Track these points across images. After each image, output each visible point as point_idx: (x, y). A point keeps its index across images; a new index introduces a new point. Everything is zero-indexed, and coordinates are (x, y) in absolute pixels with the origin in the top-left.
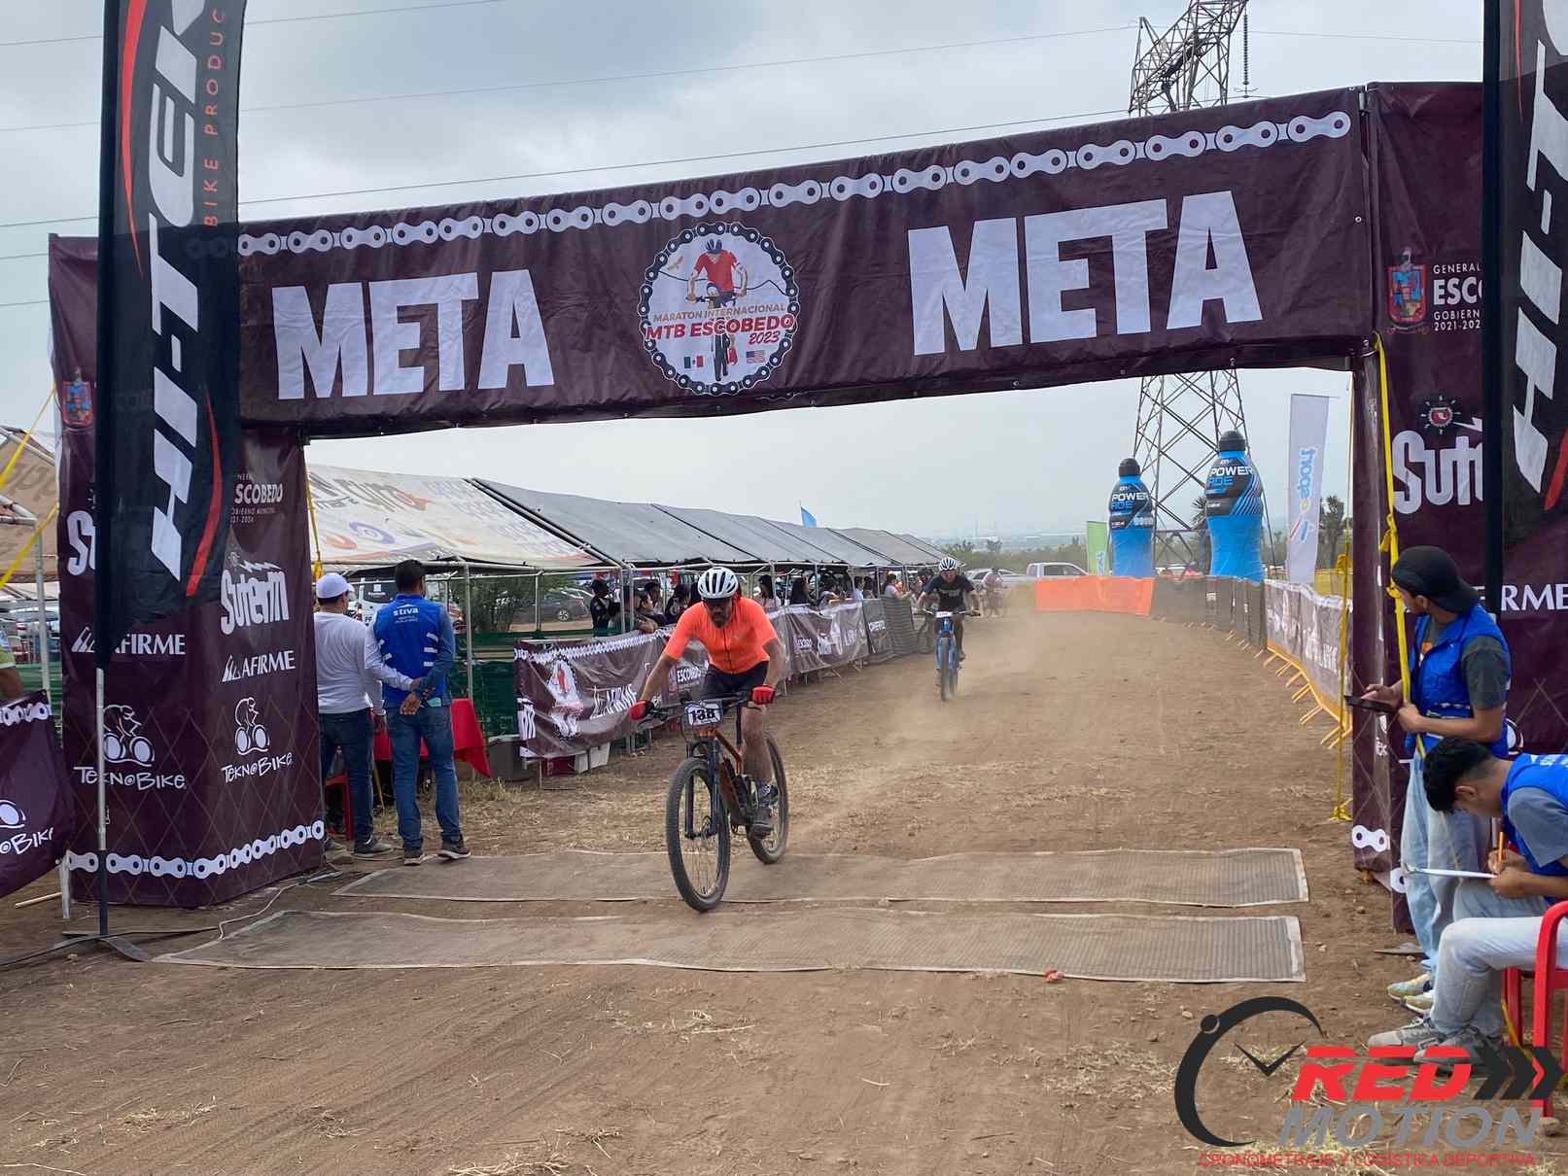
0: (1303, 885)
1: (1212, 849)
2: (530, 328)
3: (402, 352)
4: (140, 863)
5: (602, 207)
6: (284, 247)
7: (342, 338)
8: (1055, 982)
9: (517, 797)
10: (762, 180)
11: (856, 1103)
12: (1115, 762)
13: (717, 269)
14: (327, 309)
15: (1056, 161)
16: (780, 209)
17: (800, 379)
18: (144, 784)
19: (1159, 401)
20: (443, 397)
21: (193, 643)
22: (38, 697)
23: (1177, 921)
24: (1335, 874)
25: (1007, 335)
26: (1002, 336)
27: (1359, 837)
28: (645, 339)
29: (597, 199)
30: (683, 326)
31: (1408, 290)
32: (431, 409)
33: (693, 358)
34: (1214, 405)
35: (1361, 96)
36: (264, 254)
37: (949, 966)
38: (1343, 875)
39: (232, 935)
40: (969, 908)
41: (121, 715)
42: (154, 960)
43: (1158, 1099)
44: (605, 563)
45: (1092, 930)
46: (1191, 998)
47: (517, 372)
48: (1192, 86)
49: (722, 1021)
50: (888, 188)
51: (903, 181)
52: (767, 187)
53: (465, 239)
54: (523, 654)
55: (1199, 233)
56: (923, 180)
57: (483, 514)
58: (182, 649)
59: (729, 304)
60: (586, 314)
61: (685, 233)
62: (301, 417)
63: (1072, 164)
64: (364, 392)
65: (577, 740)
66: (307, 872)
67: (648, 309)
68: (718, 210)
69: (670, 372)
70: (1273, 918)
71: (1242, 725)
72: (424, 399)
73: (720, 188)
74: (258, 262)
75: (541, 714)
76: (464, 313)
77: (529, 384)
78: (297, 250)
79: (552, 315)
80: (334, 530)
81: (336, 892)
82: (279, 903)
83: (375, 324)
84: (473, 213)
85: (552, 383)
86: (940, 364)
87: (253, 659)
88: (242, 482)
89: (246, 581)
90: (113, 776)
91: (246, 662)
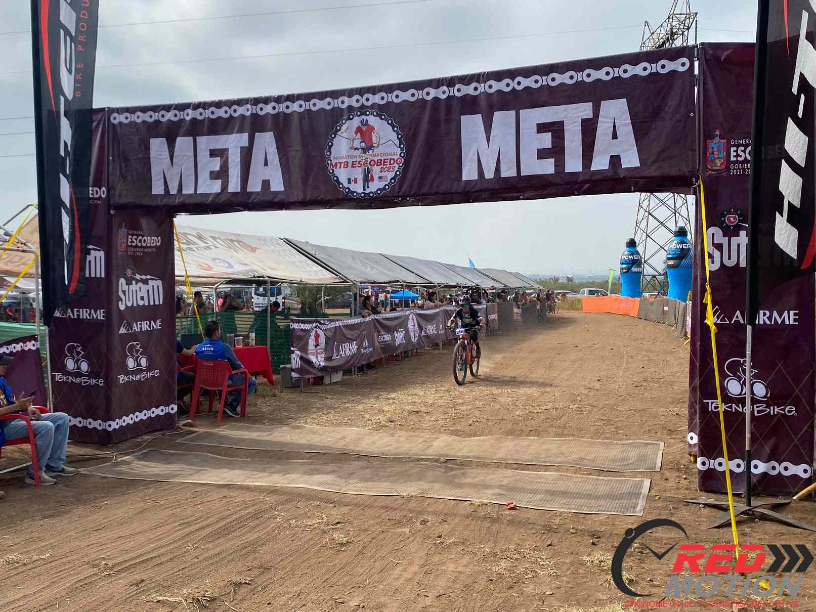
0: (659, 461)
1: (620, 439)
2: (273, 161)
3: (212, 173)
4: (82, 421)
5: (310, 101)
6: (157, 119)
7: (182, 164)
8: (511, 509)
10: (389, 88)
11: (380, 571)
14: (176, 149)
15: (536, 81)
16: (397, 104)
17: (405, 191)
18: (85, 382)
19: (647, 210)
20: (229, 196)
21: (108, 315)
22: (33, 338)
23: (588, 478)
24: (678, 457)
25: (508, 172)
26: (506, 172)
27: (692, 438)
28: (329, 168)
29: (308, 97)
30: (348, 163)
31: (717, 152)
32: (223, 202)
33: (352, 179)
34: (675, 213)
36: (147, 122)
37: (460, 497)
38: (682, 458)
39: (120, 460)
40: (484, 465)
41: (76, 348)
46: (578, 522)
47: (266, 184)
50: (452, 94)
51: (459, 90)
52: (391, 92)
53: (243, 116)
54: (295, 326)
55: (609, 120)
56: (469, 90)
58: (104, 317)
59: (371, 152)
60: (300, 155)
61: (349, 116)
62: (162, 204)
63: (545, 83)
64: (193, 193)
65: (324, 369)
67: (331, 153)
68: (366, 103)
69: (341, 186)
70: (638, 479)
71: (662, 374)
72: (221, 196)
73: (368, 92)
74: (144, 126)
75: (304, 355)
76: (241, 152)
77: (272, 190)
78: (162, 120)
79: (284, 155)
80: (203, 261)
81: (177, 441)
82: (149, 444)
83: (199, 158)
84: (247, 103)
85: (283, 190)
86: (476, 185)
87: (139, 323)
88: (135, 235)
89: (136, 284)
90: (70, 378)
91: (135, 324)
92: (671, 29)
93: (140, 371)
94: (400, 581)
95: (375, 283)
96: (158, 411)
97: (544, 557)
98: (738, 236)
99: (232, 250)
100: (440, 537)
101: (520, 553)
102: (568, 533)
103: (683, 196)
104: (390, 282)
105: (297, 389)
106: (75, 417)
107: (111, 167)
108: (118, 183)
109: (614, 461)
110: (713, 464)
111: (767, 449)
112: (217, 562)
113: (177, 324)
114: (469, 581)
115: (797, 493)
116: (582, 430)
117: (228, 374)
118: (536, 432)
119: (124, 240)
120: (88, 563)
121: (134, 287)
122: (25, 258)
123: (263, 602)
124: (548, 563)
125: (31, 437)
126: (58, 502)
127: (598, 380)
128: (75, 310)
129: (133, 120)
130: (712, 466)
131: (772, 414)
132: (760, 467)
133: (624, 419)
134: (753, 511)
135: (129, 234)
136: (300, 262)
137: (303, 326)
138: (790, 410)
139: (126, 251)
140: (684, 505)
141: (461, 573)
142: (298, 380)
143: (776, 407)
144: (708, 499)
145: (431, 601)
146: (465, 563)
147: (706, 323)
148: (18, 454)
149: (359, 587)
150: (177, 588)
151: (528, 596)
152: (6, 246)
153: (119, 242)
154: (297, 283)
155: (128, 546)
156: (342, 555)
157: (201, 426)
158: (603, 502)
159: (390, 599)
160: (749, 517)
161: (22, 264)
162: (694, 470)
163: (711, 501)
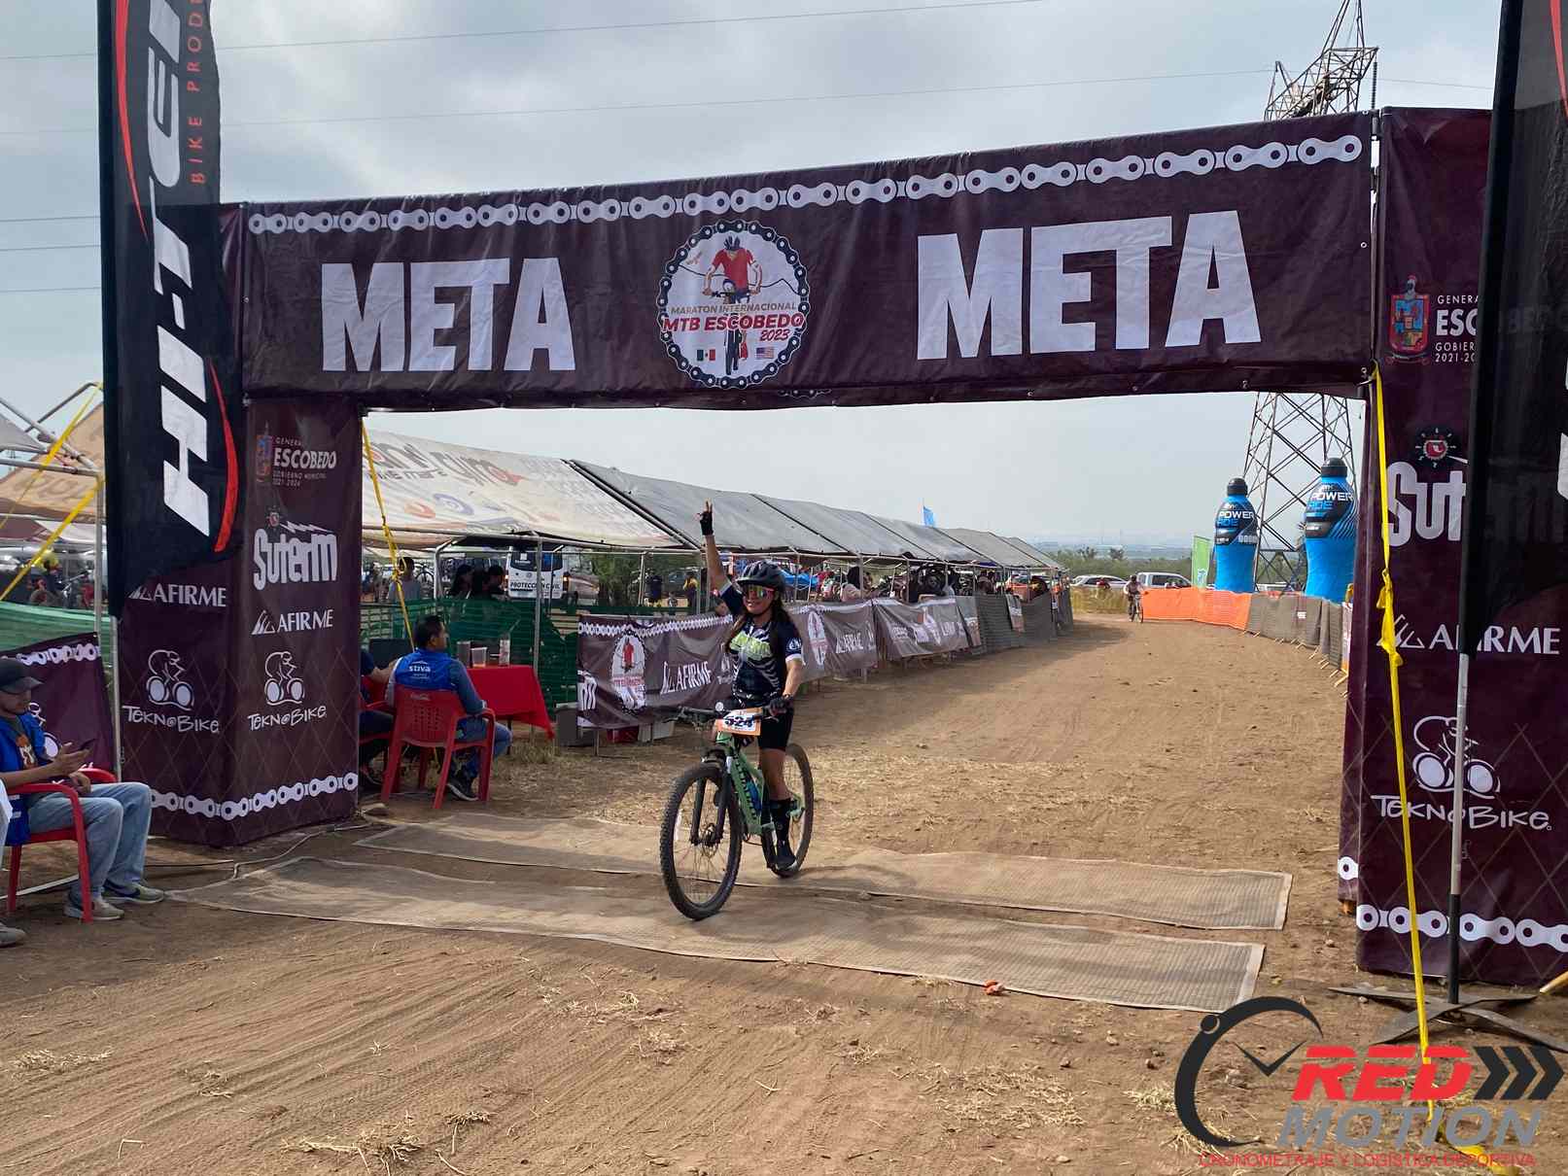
0: (1281, 911)
1: (1208, 866)
2: (556, 314)
3: (437, 332)
4: (176, 799)
5: (630, 201)
6: (336, 226)
7: (381, 315)
8: (997, 993)
10: (781, 180)
11: (741, 1105)
13: (733, 264)
14: (371, 285)
15: (1066, 174)
16: (796, 210)
17: (807, 376)
18: (184, 726)
19: (1271, 425)
20: (473, 376)
21: (232, 597)
22: (88, 638)
23: (1144, 939)
24: (1318, 904)
25: (1006, 345)
26: (1000, 346)
27: (1346, 868)
28: (662, 330)
29: (625, 193)
30: (698, 320)
31: (1410, 319)
32: (459, 388)
33: (707, 351)
34: (1324, 433)
36: (318, 232)
37: (895, 968)
38: (1326, 905)
39: (245, 877)
41: (169, 659)
44: (685, 546)
46: (1122, 1022)
47: (541, 356)
50: (901, 194)
51: (916, 187)
52: (786, 188)
53: (500, 225)
54: (586, 627)
55: (1203, 252)
56: (935, 187)
57: (574, 492)
58: (223, 601)
59: (744, 300)
60: (609, 303)
61: (703, 231)
62: (343, 388)
63: (1081, 177)
67: (666, 302)
68: (738, 209)
69: (684, 364)
70: (1240, 944)
71: (1292, 742)
72: (454, 377)
73: (741, 187)
74: (312, 239)
75: (604, 686)
76: (495, 295)
77: (551, 368)
78: (347, 229)
79: (577, 303)
80: (417, 499)
81: (358, 843)
82: (301, 848)
83: (414, 303)
84: (510, 202)
85: (573, 368)
86: (941, 369)
87: (290, 615)
88: (290, 447)
89: (287, 541)
90: (156, 716)
91: (282, 617)
92: (1327, 78)
93: (288, 708)
94: (778, 1127)
95: (741, 550)
96: (323, 786)
97: (1055, 1090)
98: (1447, 480)
99: (473, 481)
100: (855, 1043)
101: (1008, 1081)
102: (1101, 1043)
103: (1340, 399)
104: (771, 550)
105: (588, 748)
106: (163, 792)
107: (246, 318)
108: (259, 347)
109: (1194, 907)
110: (1387, 919)
111: (1492, 894)
112: (425, 1080)
113: (363, 619)
114: (908, 1130)
115: (1547, 981)
116: (1131, 846)
117: (456, 718)
118: (1045, 847)
119: (268, 456)
120: (181, 1073)
121: (283, 546)
122: (77, 484)
123: (514, 1159)
124: (1062, 1100)
125: (79, 826)
126: (124, 954)
127: (1168, 751)
128: (171, 586)
129: (290, 227)
130: (1383, 924)
131: (1503, 825)
132: (1477, 928)
133: (1216, 827)
134: (1462, 1013)
135: (275, 446)
136: (601, 504)
137: (602, 630)
138: (1539, 820)
139: (271, 477)
140: (1328, 997)
141: (893, 1114)
142: (590, 733)
143: (1511, 813)
144: (1376, 986)
145: (834, 1167)
146: (900, 1097)
147: (1381, 647)
148: (51, 859)
149: (698, 1135)
150: (349, 1126)
151: (1023, 1164)
152: (43, 461)
153: (258, 459)
154: (593, 548)
155: (256, 1044)
156: (665, 1074)
157: (403, 815)
158: (1171, 987)
159: (756, 1161)
160: (1454, 1023)
161: (73, 497)
162: (1348, 929)
163: (1381, 991)
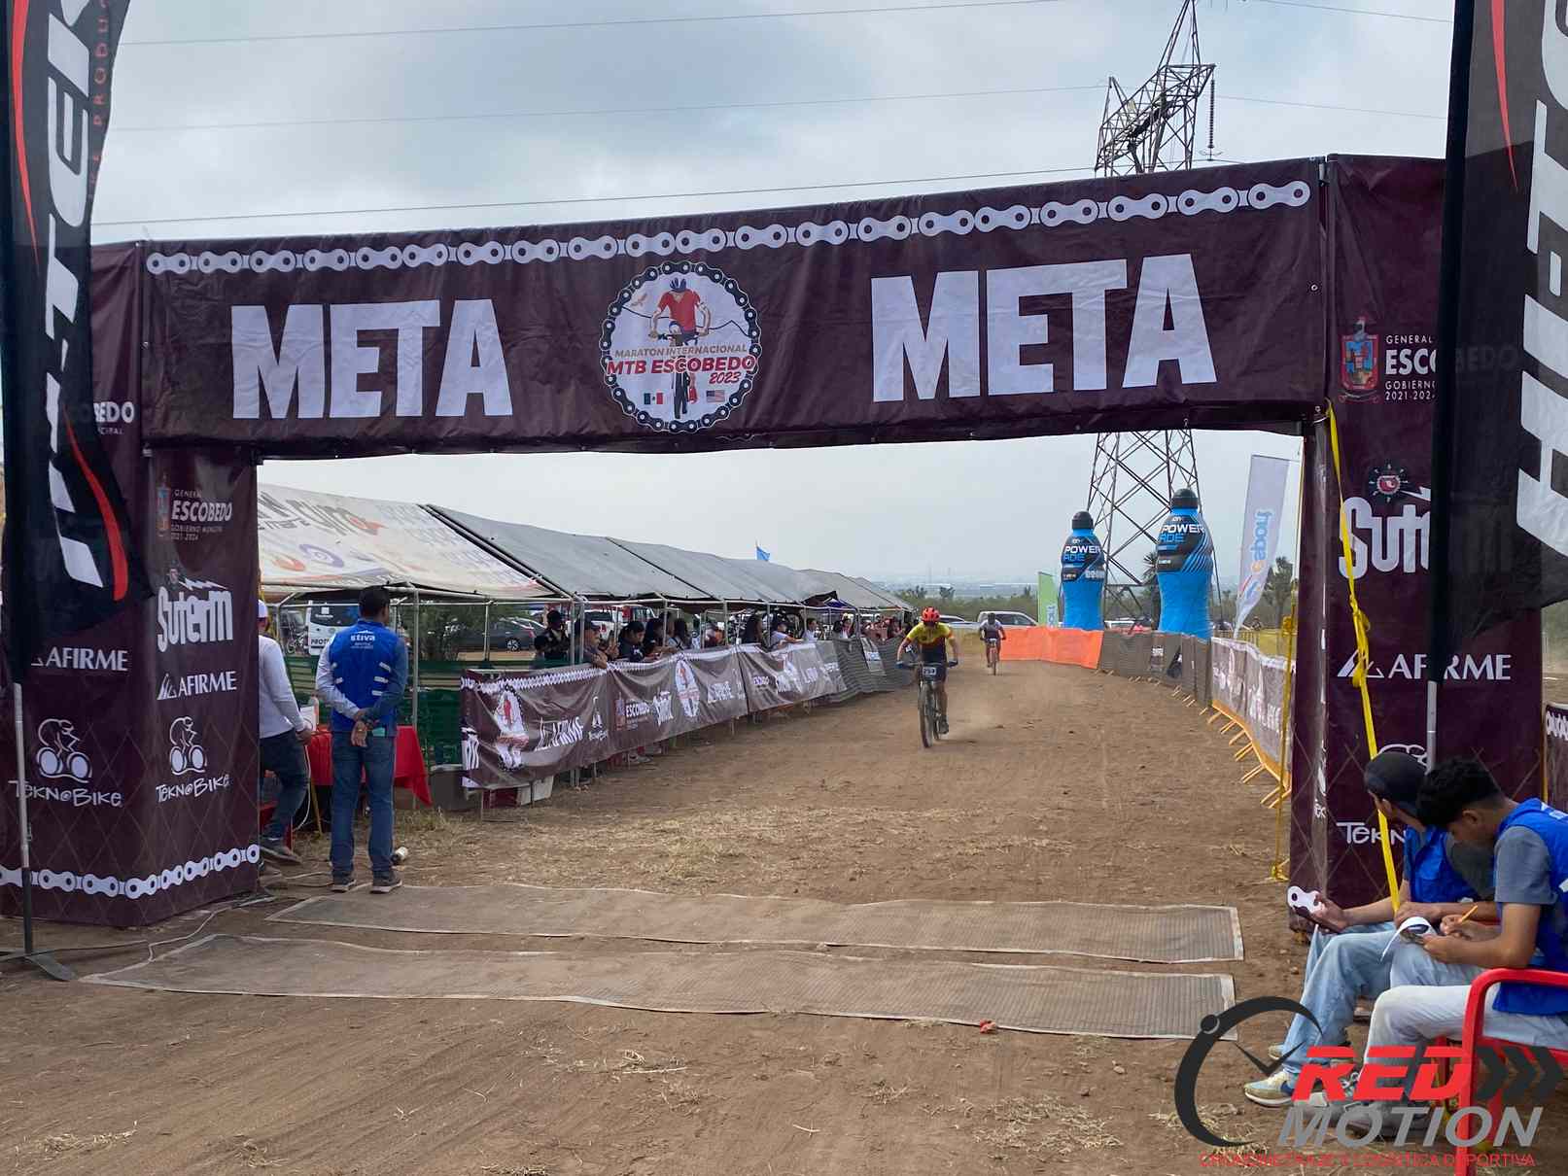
0: (1238, 942)
1: (1150, 904)
2: (490, 357)
3: (360, 376)
4: (73, 880)
5: (568, 242)
6: (247, 266)
7: (299, 359)
8: (989, 1032)
9: (456, 829)
10: (729, 222)
11: (786, 1147)
12: (1058, 814)
13: (681, 307)
14: (285, 330)
15: (1020, 217)
16: (744, 251)
17: (760, 420)
18: (80, 800)
19: (1114, 456)
20: (399, 423)
21: (135, 660)
23: (1113, 976)
24: (1270, 935)
25: (963, 386)
26: (959, 387)
27: (1294, 897)
28: (606, 374)
29: (564, 233)
30: (644, 363)
31: (1360, 359)
32: (386, 433)
33: (653, 395)
34: (1168, 463)
35: (1321, 166)
36: (226, 273)
37: (885, 1013)
39: (162, 957)
40: (907, 955)
41: (61, 728)
42: (81, 980)
43: (1088, 1153)
44: (556, 595)
45: (1028, 982)
46: (1123, 1053)
47: (475, 401)
48: (1158, 146)
49: (655, 1062)
50: (853, 236)
51: (868, 229)
52: (735, 230)
53: (428, 266)
54: (470, 684)
55: (1157, 294)
56: (888, 229)
57: (436, 541)
58: (124, 665)
59: (691, 343)
60: (547, 346)
61: (649, 271)
62: (255, 436)
63: (1036, 220)
64: (320, 415)
65: (520, 772)
66: (240, 895)
67: (609, 345)
68: (682, 249)
69: (630, 408)
70: (1208, 976)
71: (1185, 781)
72: (380, 424)
73: (686, 228)
74: (218, 281)
75: (486, 745)
76: (424, 339)
77: (487, 414)
78: (259, 269)
79: (514, 346)
80: (286, 552)
81: (271, 918)
82: (211, 926)
83: (335, 347)
84: (438, 241)
85: (511, 413)
86: (900, 410)
88: (189, 500)
89: (186, 599)
90: (48, 790)
92: (1163, 95)
96: (228, 859)
97: (1084, 1117)
98: (1401, 515)
99: (334, 530)
102: (1111, 1073)
104: (640, 597)
105: (472, 813)
106: (58, 872)
107: (146, 361)
108: (161, 395)
109: (1151, 944)
116: (1070, 886)
118: (985, 892)
119: (167, 509)
121: (181, 605)
124: (1093, 1126)
127: (1065, 793)
129: (195, 268)
133: (1146, 866)
135: (173, 498)
136: (465, 553)
137: (483, 686)
139: (170, 532)
142: (473, 794)
146: (938, 1131)
153: (157, 512)
